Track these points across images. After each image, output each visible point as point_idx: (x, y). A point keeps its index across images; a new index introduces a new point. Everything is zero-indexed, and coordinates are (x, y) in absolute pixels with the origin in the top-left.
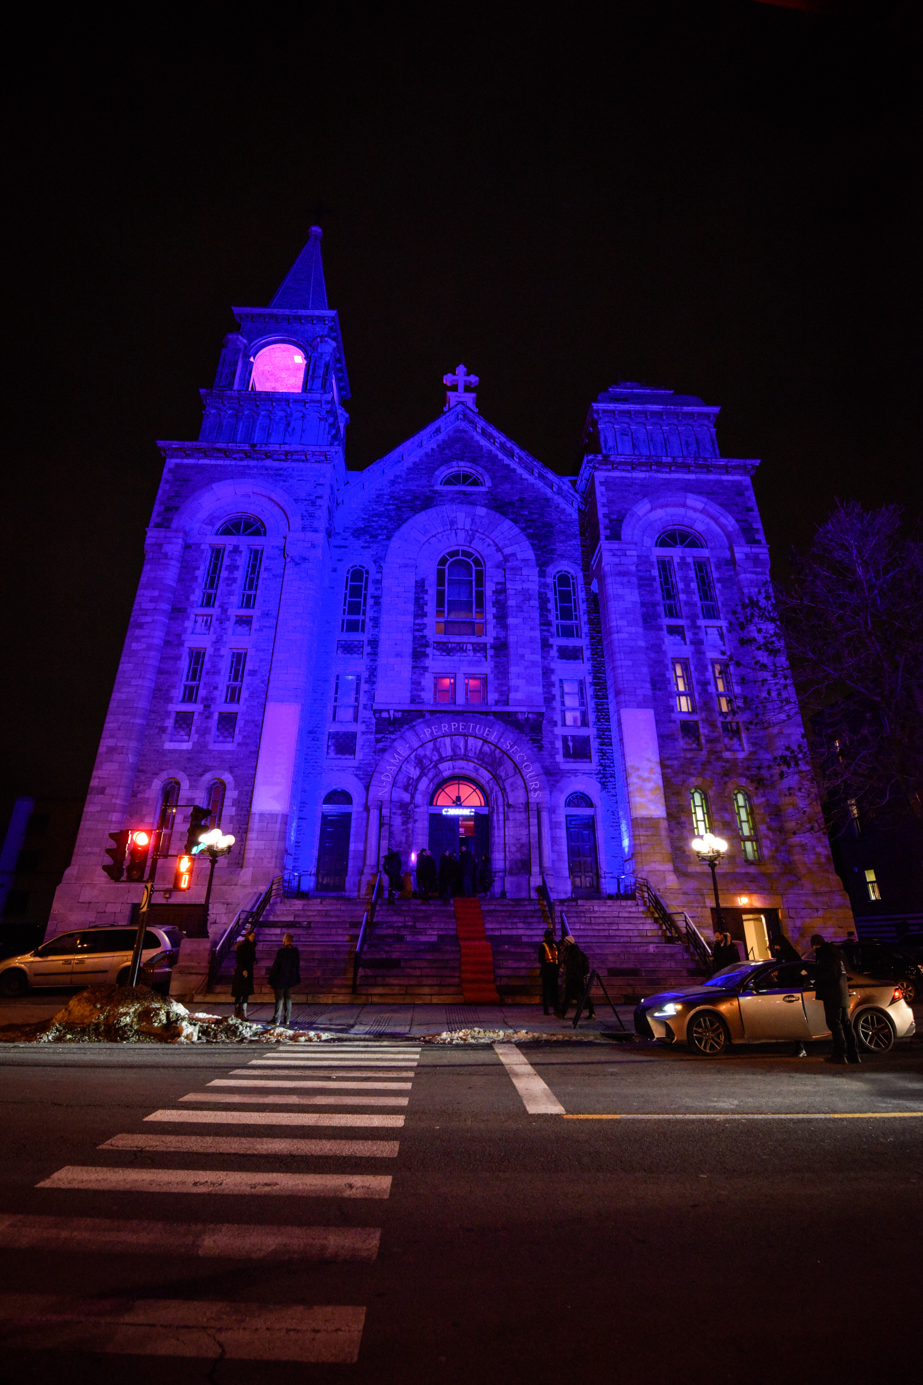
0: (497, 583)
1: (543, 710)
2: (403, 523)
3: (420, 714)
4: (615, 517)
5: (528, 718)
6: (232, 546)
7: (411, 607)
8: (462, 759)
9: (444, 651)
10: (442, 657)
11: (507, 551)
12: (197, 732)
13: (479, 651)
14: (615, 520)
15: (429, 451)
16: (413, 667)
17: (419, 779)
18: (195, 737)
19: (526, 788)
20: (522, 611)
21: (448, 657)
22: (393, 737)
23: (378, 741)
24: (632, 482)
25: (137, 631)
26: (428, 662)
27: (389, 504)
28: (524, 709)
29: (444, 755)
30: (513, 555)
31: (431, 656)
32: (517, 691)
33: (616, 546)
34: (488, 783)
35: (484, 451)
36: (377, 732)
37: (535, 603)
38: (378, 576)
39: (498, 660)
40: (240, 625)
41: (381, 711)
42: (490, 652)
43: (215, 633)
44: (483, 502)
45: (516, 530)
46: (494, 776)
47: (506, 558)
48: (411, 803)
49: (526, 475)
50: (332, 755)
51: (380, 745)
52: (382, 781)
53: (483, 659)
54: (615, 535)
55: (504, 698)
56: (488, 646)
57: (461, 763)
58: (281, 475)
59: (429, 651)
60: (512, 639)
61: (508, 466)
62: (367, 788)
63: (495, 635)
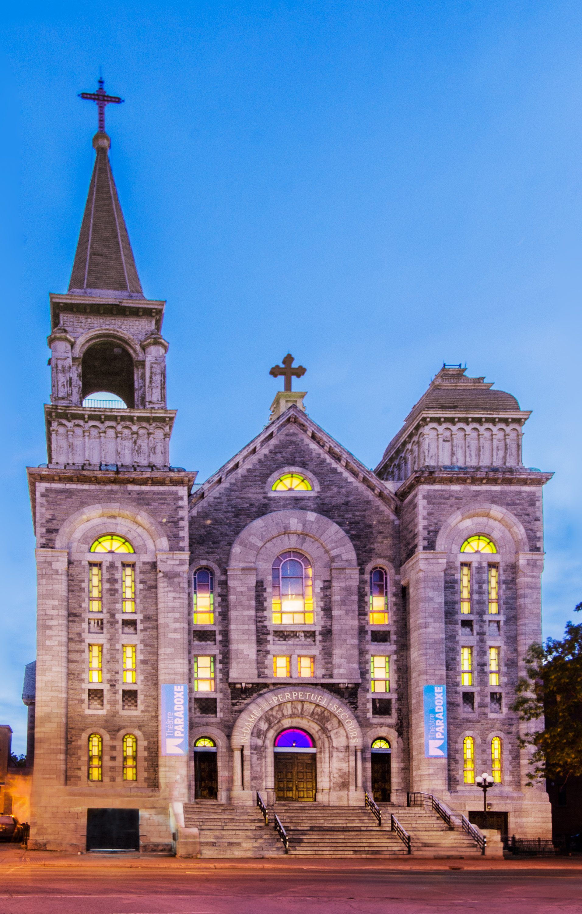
0: (325, 581)
1: (360, 681)
2: (242, 530)
3: (266, 685)
4: (431, 528)
5: (347, 688)
6: (108, 563)
7: (253, 603)
8: (299, 717)
9: (281, 637)
10: (279, 642)
11: (334, 553)
12: (108, 702)
13: (309, 637)
14: (432, 531)
15: (262, 457)
16: (258, 651)
17: (268, 730)
18: (107, 706)
19: (347, 737)
20: (345, 605)
21: (284, 642)
22: (245, 702)
23: (234, 705)
24: (451, 495)
25: (47, 631)
26: (269, 647)
27: (228, 512)
28: (345, 681)
29: (285, 714)
30: (339, 556)
31: (271, 642)
32: (339, 668)
33: (431, 556)
34: (317, 732)
35: (314, 455)
36: (232, 698)
37: (355, 598)
38: (223, 578)
39: (325, 644)
40: (126, 626)
41: (236, 684)
42: (319, 638)
43: (108, 633)
44: (313, 507)
45: (342, 533)
46: (322, 728)
47: (333, 560)
48: (263, 746)
49: (351, 479)
50: (198, 714)
51: (236, 708)
52: (244, 733)
53: (312, 643)
54: (431, 546)
55: (329, 672)
56: (317, 633)
57: (298, 720)
58: (143, 499)
59: (270, 638)
60: (336, 627)
61: (335, 469)
62: (229, 736)
63: (323, 624)
